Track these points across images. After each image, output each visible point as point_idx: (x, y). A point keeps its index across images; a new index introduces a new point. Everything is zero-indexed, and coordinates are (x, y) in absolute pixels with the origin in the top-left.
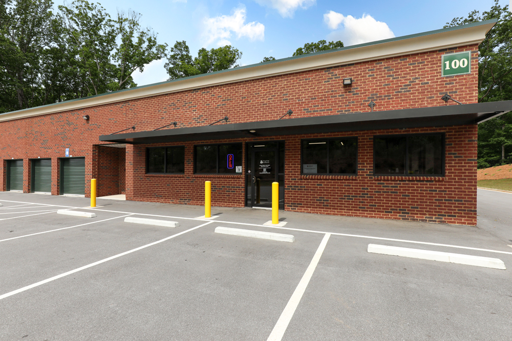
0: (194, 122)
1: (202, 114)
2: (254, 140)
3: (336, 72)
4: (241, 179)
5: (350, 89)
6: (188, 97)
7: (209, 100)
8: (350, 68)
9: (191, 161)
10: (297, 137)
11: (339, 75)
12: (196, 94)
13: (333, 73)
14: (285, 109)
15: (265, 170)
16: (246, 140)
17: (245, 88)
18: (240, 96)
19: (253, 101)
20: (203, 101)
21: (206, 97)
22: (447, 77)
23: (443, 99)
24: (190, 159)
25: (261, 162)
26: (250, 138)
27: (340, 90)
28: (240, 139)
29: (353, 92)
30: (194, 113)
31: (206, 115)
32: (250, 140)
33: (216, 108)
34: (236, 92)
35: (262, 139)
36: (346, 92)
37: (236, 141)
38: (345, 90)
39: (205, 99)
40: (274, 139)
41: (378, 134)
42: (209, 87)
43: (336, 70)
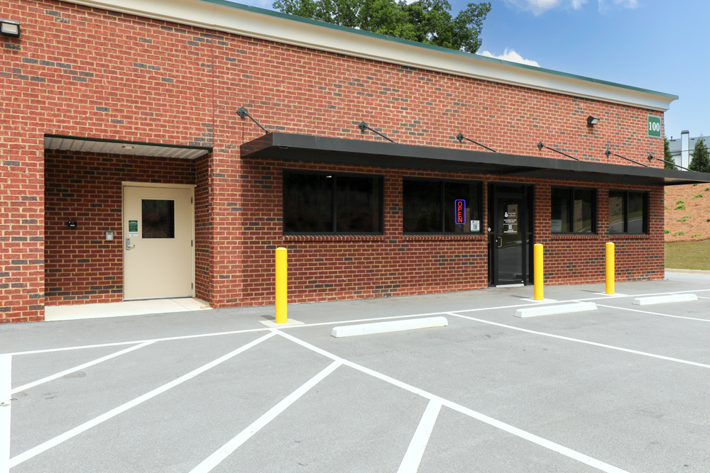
0: (404, 130)
1: (420, 119)
2: (500, 179)
3: (582, 105)
4: (483, 242)
5: (592, 130)
6: (391, 77)
7: (431, 96)
8: (592, 104)
9: (399, 209)
10: (548, 182)
11: (584, 109)
12: (407, 76)
13: (578, 105)
14: (535, 140)
15: (510, 227)
16: (489, 178)
17: (487, 93)
18: (480, 104)
19: (498, 117)
20: (422, 95)
21: (426, 89)
22: (651, 138)
23: (648, 158)
24: (398, 205)
25: (506, 215)
26: (494, 176)
27: (585, 129)
28: (481, 175)
29: (594, 134)
30: (404, 114)
31: (427, 123)
32: (494, 179)
33: (444, 114)
34: (475, 95)
35: (509, 180)
36: (589, 133)
37: (475, 177)
38: (589, 130)
39: (424, 91)
40: (522, 181)
41: (612, 187)
42: (431, 72)
43: (581, 102)
